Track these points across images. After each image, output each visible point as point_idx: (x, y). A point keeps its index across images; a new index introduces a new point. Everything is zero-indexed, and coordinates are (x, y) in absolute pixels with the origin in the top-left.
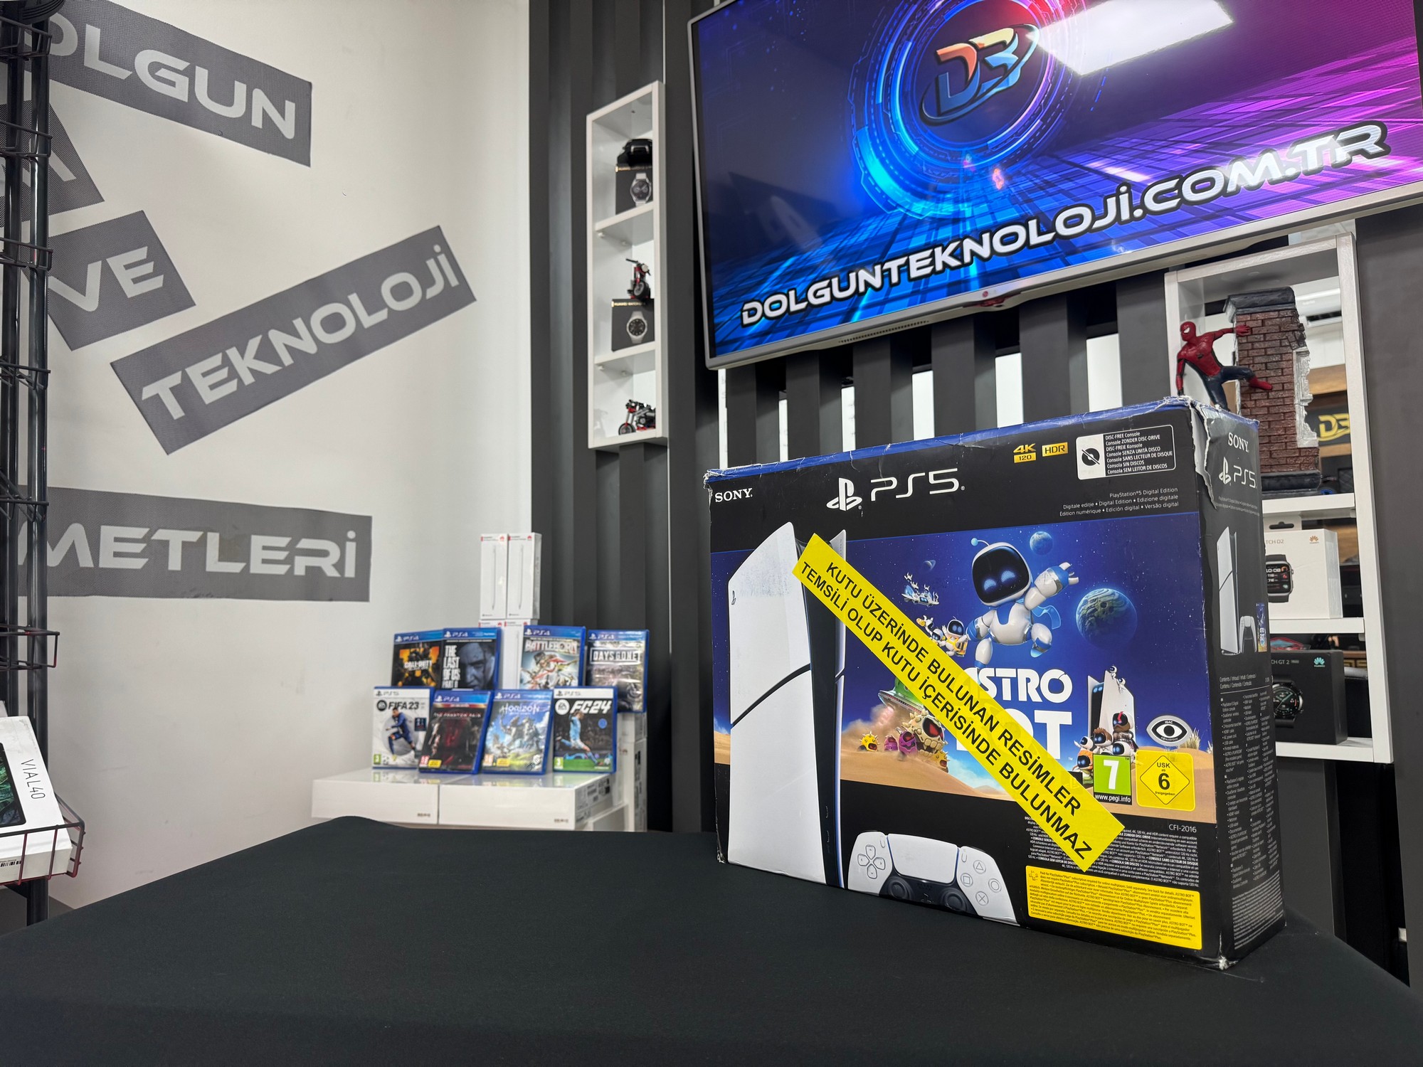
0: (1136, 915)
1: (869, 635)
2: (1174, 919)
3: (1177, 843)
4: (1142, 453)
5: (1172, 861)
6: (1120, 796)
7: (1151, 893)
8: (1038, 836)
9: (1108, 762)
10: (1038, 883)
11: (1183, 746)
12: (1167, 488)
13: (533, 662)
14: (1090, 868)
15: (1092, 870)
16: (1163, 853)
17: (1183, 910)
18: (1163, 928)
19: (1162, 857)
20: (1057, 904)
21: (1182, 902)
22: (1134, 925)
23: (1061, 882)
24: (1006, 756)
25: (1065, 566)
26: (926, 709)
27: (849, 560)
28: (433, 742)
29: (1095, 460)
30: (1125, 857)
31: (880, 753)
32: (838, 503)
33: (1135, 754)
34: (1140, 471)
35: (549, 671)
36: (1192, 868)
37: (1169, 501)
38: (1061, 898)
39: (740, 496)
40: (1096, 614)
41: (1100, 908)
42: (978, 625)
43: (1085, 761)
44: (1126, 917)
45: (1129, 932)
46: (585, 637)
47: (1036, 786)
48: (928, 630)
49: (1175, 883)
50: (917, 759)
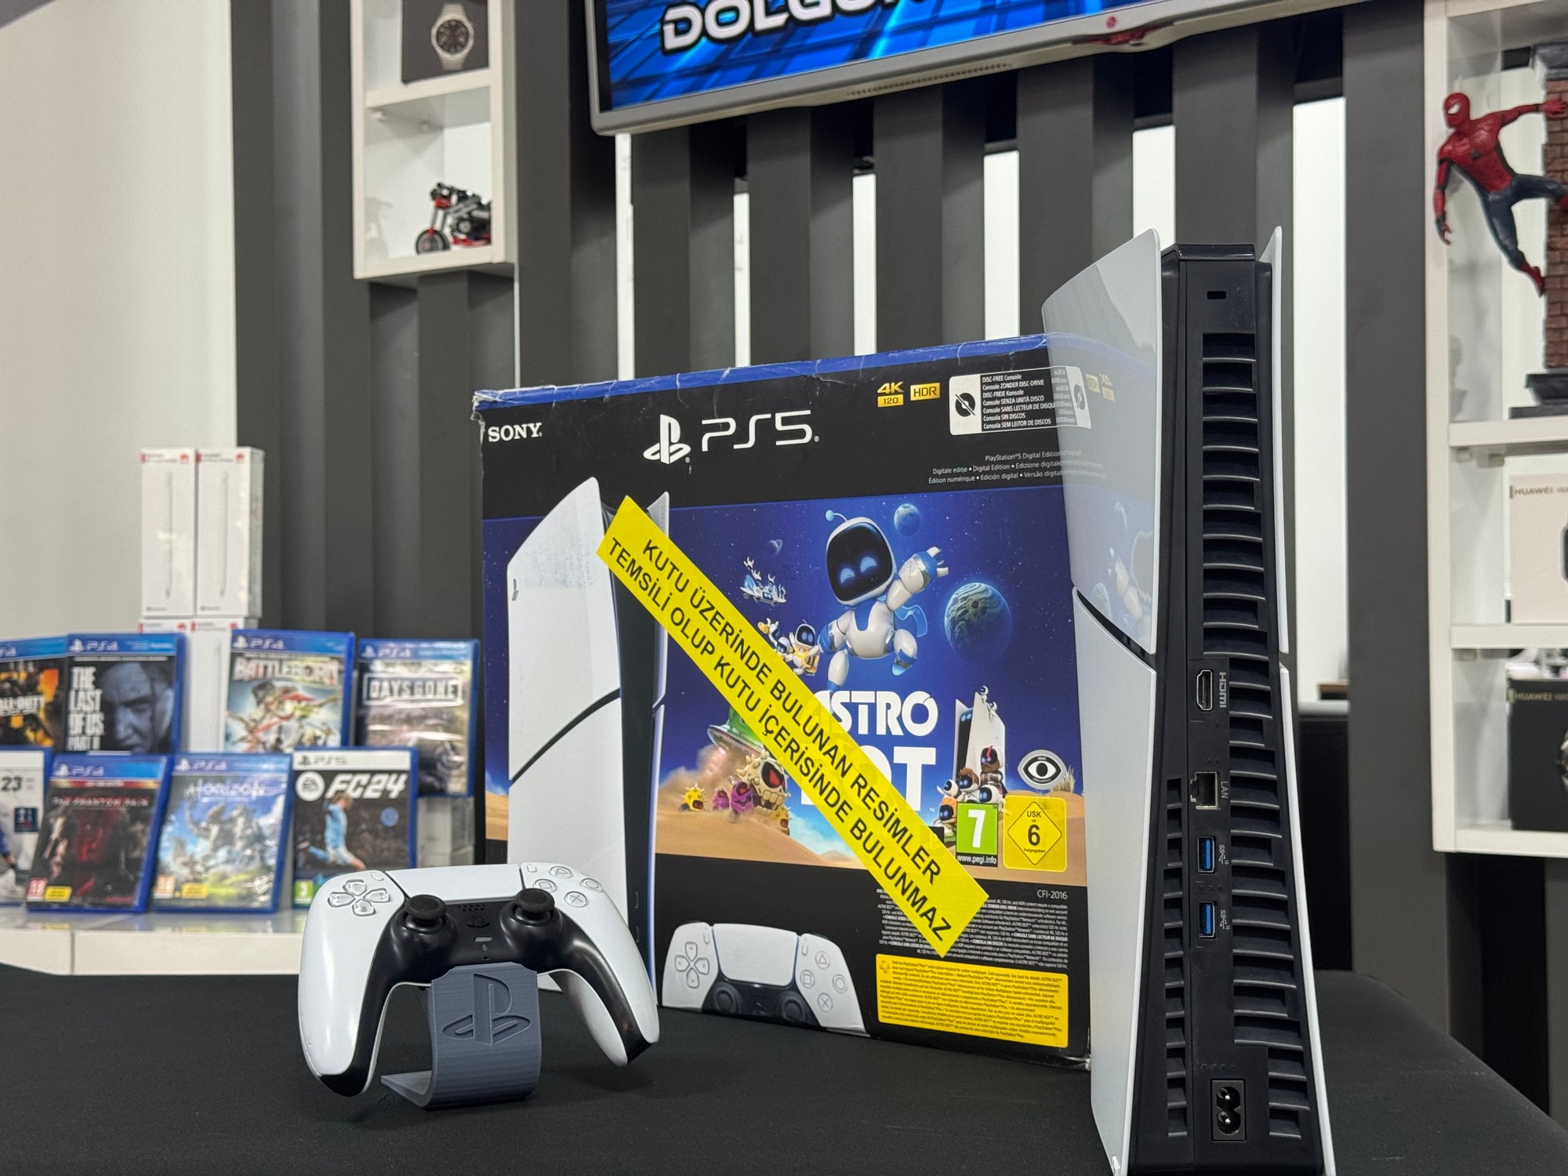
0: (997, 1009)
1: (697, 647)
2: (1039, 1011)
3: (1046, 914)
4: (1024, 403)
5: (1040, 937)
6: (985, 855)
7: (1014, 979)
8: (891, 914)
9: (972, 813)
10: (890, 977)
11: (1056, 790)
12: (1050, 450)
13: (251, 700)
14: (949, 952)
15: (950, 955)
16: (1030, 927)
17: (1049, 999)
18: (1026, 1023)
19: (1028, 933)
20: (911, 1003)
21: (1049, 988)
23: (915, 973)
24: (859, 810)
25: (933, 551)
26: (767, 749)
27: (674, 537)
28: (53, 853)
29: (969, 409)
30: (987, 935)
31: (708, 813)
32: (659, 451)
33: (1004, 800)
34: (1020, 427)
35: (283, 718)
36: (1060, 944)
37: (1052, 469)
38: (916, 993)
39: (524, 435)
40: (966, 617)
41: (958, 1004)
42: (832, 631)
43: (948, 812)
44: (987, 1013)
46: (353, 653)
47: (892, 849)
48: (772, 639)
49: (1041, 964)
50: (753, 819)
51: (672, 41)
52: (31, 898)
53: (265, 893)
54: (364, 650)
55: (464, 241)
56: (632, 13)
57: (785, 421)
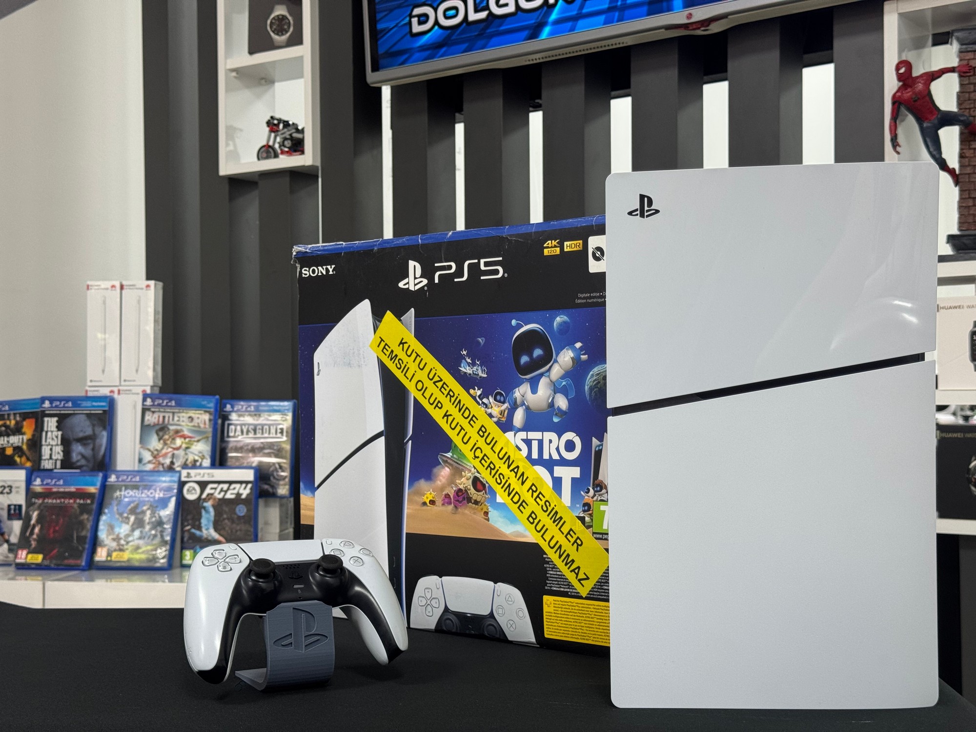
1: (432, 404)
8: (552, 571)
9: (603, 507)
10: (551, 609)
13: (155, 437)
14: (588, 594)
15: (589, 596)
20: (565, 626)
23: (567, 607)
24: (532, 506)
25: (578, 345)
26: (475, 468)
27: (416, 336)
28: (32, 533)
29: (601, 257)
31: (438, 508)
32: (408, 283)
35: (174, 449)
38: (568, 620)
39: (324, 273)
40: (599, 386)
41: (594, 626)
42: (516, 395)
43: (587, 507)
46: (219, 409)
47: (553, 529)
48: (478, 400)
50: (467, 511)
51: (416, 28)
52: (18, 561)
53: (163, 558)
54: (225, 407)
55: (287, 152)
56: (391, 10)
57: (486, 264)
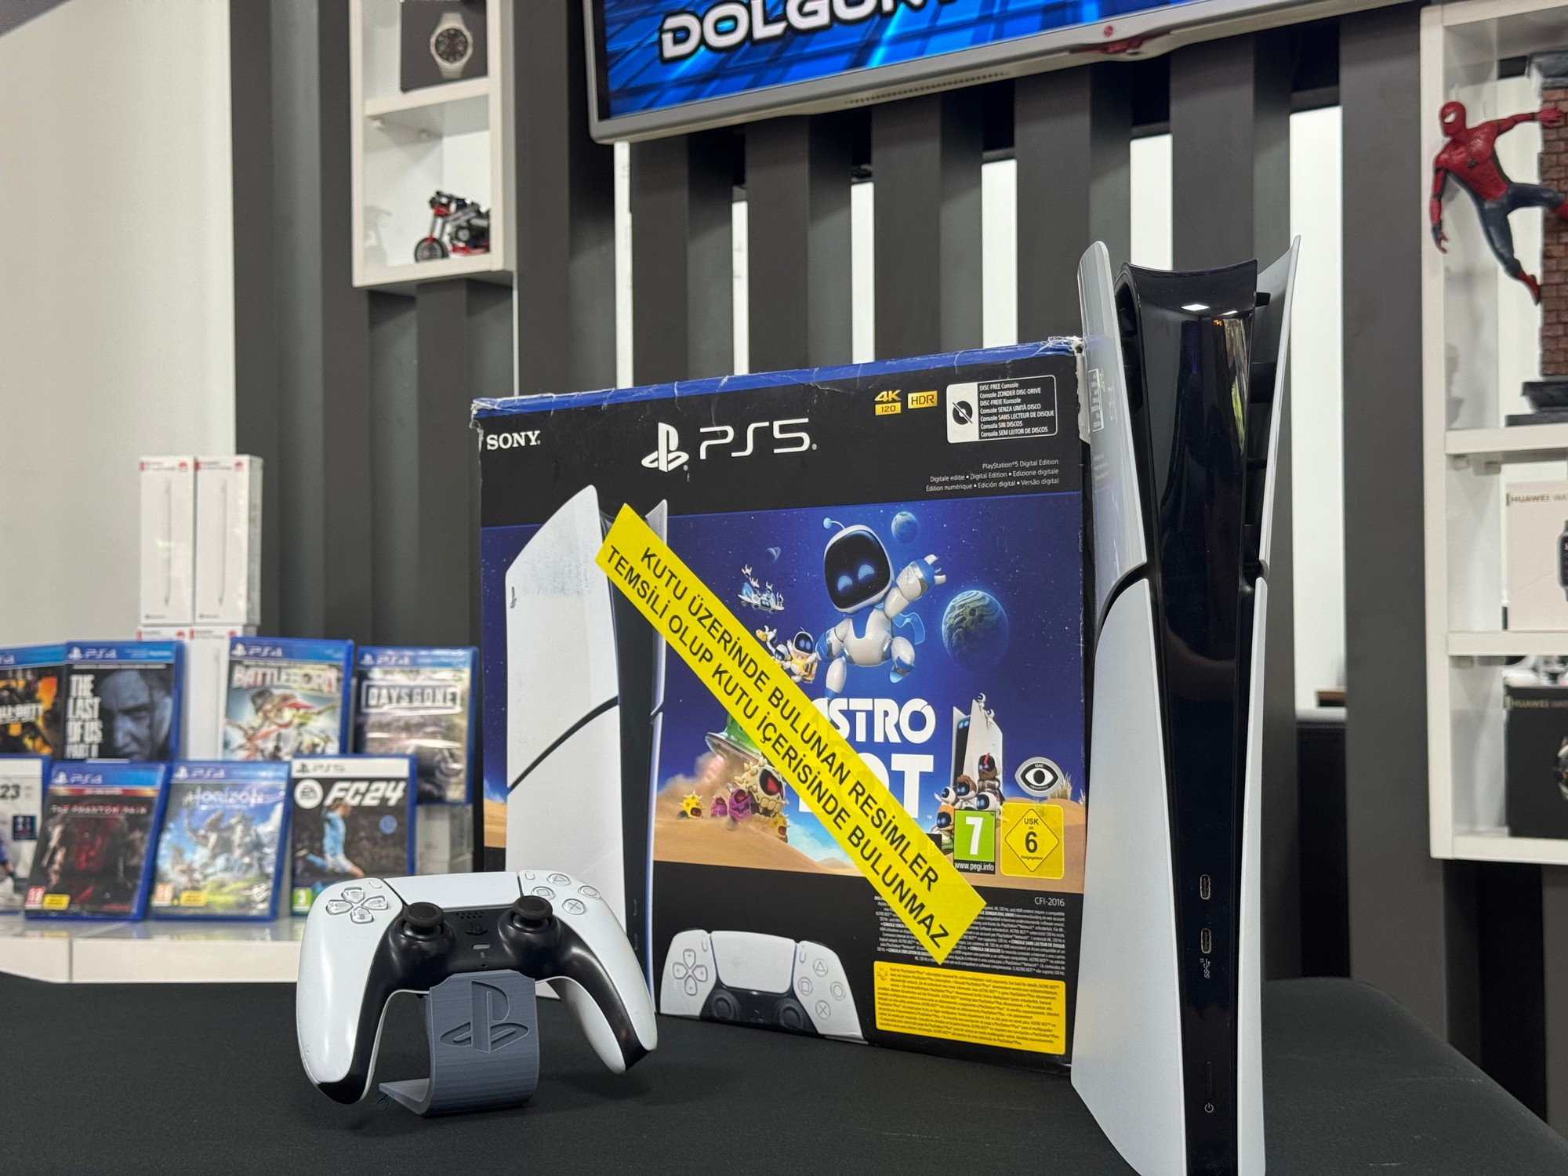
0: (995, 1016)
1: (695, 654)
2: (1036, 1018)
3: (1043, 921)
4: (1021, 411)
5: (1037, 944)
6: (983, 863)
7: (1011, 986)
8: (888, 922)
9: (970, 820)
10: (887, 983)
11: (1053, 797)
12: (1047, 459)
13: (249, 708)
14: (946, 959)
15: (948, 962)
16: (1027, 934)
17: (1046, 1006)
18: (1023, 1031)
19: (1025, 940)
20: (908, 1010)
21: (1046, 995)
22: (992, 1029)
23: (913, 980)
24: (857, 817)
25: (931, 559)
26: (765, 757)
27: (672, 544)
28: (51, 861)
29: (967, 417)
30: (985, 942)
31: (705, 821)
32: (657, 459)
33: (1001, 808)
34: (1017, 435)
35: (281, 726)
36: (1058, 951)
37: (1049, 477)
38: (913, 1000)
39: (523, 443)
40: (964, 624)
41: (956, 1011)
42: (830, 639)
43: (945, 819)
44: (984, 1020)
45: (986, 1039)
46: (352, 661)
47: (890, 855)
48: (770, 647)
49: (1039, 971)
50: (751, 827)
51: (670, 50)
52: (30, 906)
53: (263, 901)
54: (362, 658)
55: (463, 249)
56: (630, 21)
57: (783, 429)
